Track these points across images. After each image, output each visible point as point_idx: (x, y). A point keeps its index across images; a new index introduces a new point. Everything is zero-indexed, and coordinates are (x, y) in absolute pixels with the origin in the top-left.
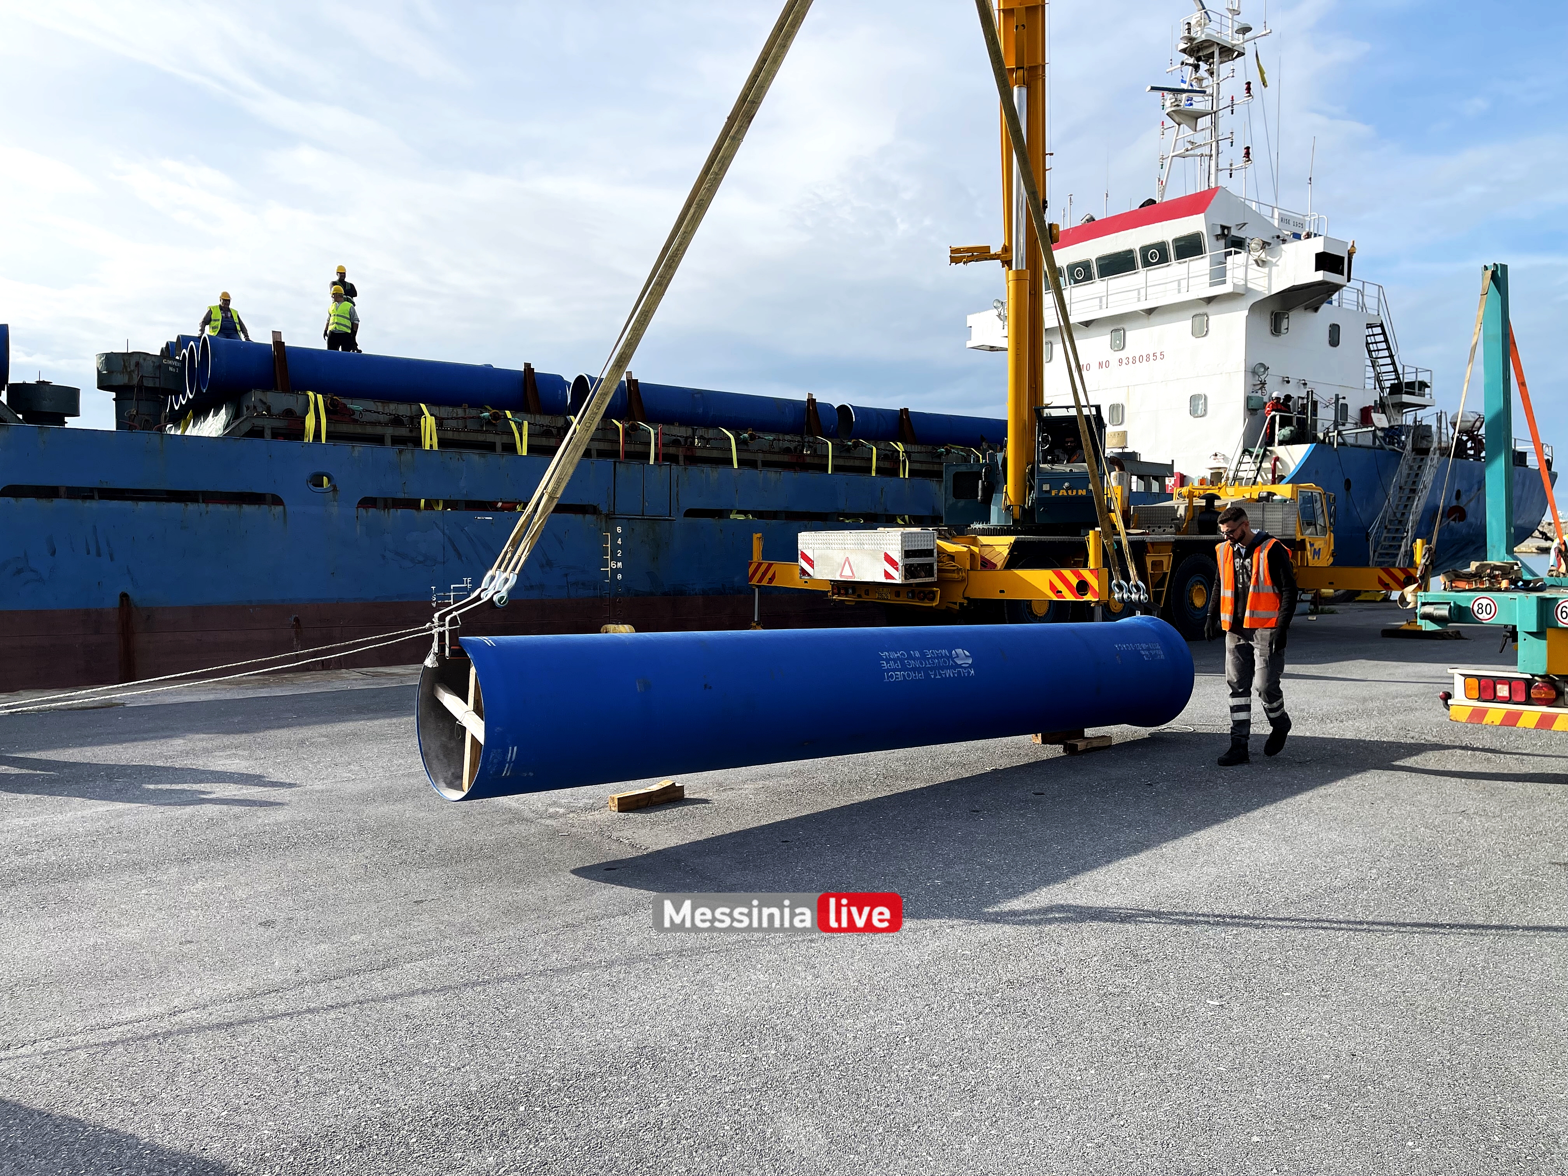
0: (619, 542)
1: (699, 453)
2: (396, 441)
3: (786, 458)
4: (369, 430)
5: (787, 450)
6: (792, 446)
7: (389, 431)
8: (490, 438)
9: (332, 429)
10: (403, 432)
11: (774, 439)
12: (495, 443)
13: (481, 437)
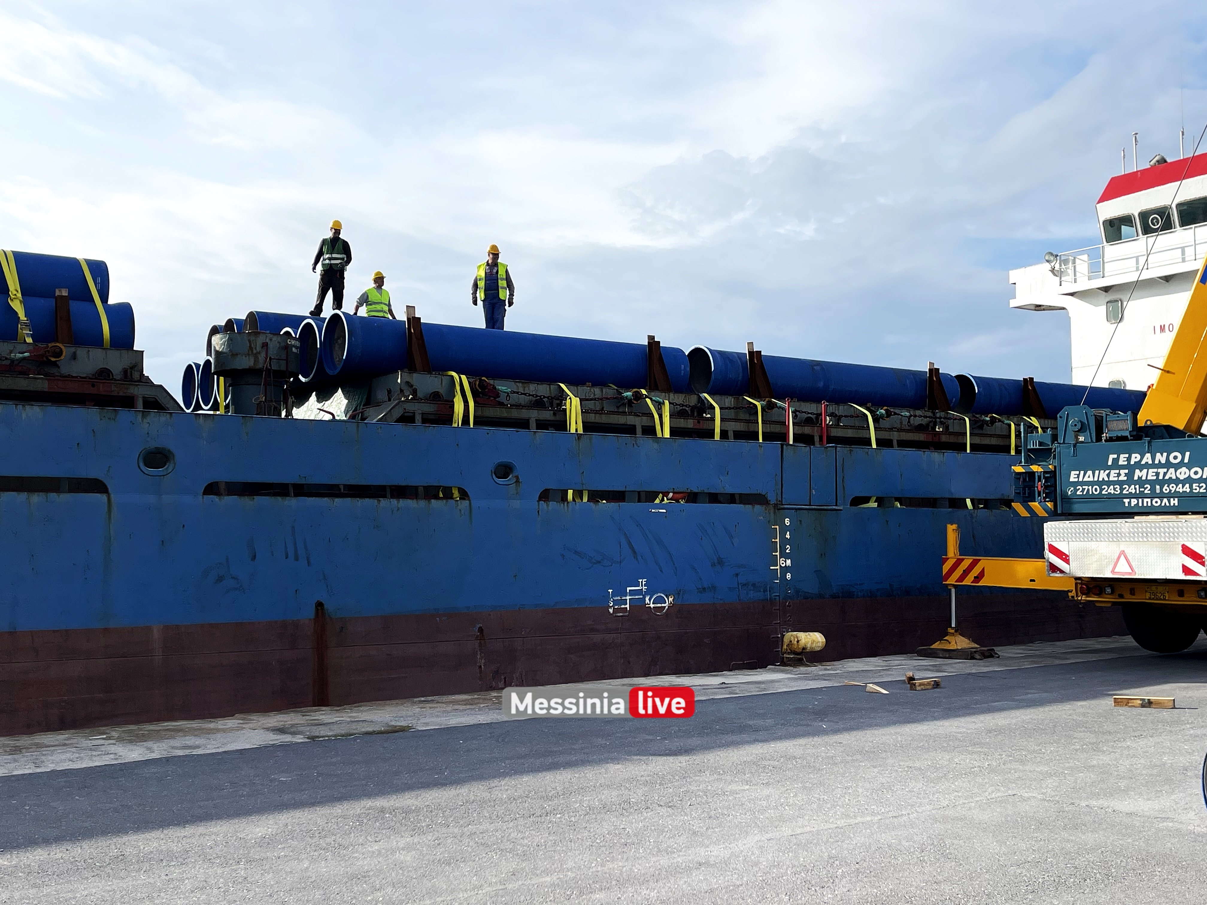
0: (788, 536)
1: (835, 433)
2: (542, 425)
3: (920, 437)
4: (515, 414)
5: (920, 428)
6: (925, 421)
7: (534, 415)
8: (631, 420)
9: (479, 413)
10: (547, 415)
11: (911, 416)
12: (635, 426)
13: (621, 420)
